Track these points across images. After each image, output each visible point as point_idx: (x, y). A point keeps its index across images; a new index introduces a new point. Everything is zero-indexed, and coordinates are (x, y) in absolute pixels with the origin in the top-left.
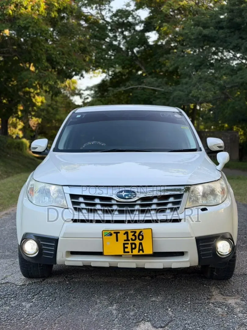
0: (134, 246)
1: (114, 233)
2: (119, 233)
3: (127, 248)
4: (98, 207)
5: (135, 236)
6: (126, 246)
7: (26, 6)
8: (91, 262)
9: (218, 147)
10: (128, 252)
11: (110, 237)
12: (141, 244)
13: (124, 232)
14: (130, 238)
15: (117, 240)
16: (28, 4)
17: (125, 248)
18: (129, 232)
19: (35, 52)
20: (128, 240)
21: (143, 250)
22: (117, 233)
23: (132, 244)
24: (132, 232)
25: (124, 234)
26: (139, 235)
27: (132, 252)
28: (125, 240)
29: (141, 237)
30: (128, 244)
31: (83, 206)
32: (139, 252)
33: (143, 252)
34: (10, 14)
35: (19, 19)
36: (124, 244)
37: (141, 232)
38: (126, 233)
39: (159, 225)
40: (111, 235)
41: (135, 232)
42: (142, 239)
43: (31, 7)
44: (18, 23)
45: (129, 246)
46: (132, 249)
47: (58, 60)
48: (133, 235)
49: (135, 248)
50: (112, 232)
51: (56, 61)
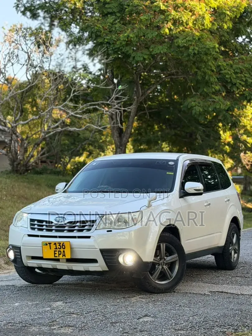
0: (60, 253)
1: (49, 243)
2: (51, 243)
3: (56, 254)
4: (44, 227)
5: (60, 246)
6: (56, 252)
7: (187, 21)
8: (41, 264)
9: (194, 190)
10: (57, 257)
11: (46, 246)
12: (64, 251)
13: (54, 243)
14: (57, 248)
15: (50, 249)
16: (188, 19)
17: (55, 254)
18: (57, 243)
19: (202, 74)
20: (56, 249)
21: (65, 255)
22: (50, 244)
23: (59, 251)
24: (58, 243)
25: (54, 244)
26: (63, 245)
27: (59, 257)
28: (55, 249)
29: (64, 247)
30: (56, 251)
31: (36, 226)
32: (63, 257)
33: (65, 257)
34: (166, 33)
35: (177, 37)
36: (55, 251)
37: (63, 243)
38: (55, 244)
39: (77, 240)
40: (47, 245)
41: (60, 243)
42: (64, 249)
43: (193, 22)
44: (177, 42)
45: (57, 252)
46: (59, 255)
47: (234, 81)
48: (59, 245)
49: (61, 254)
50: (47, 243)
51: (231, 82)
